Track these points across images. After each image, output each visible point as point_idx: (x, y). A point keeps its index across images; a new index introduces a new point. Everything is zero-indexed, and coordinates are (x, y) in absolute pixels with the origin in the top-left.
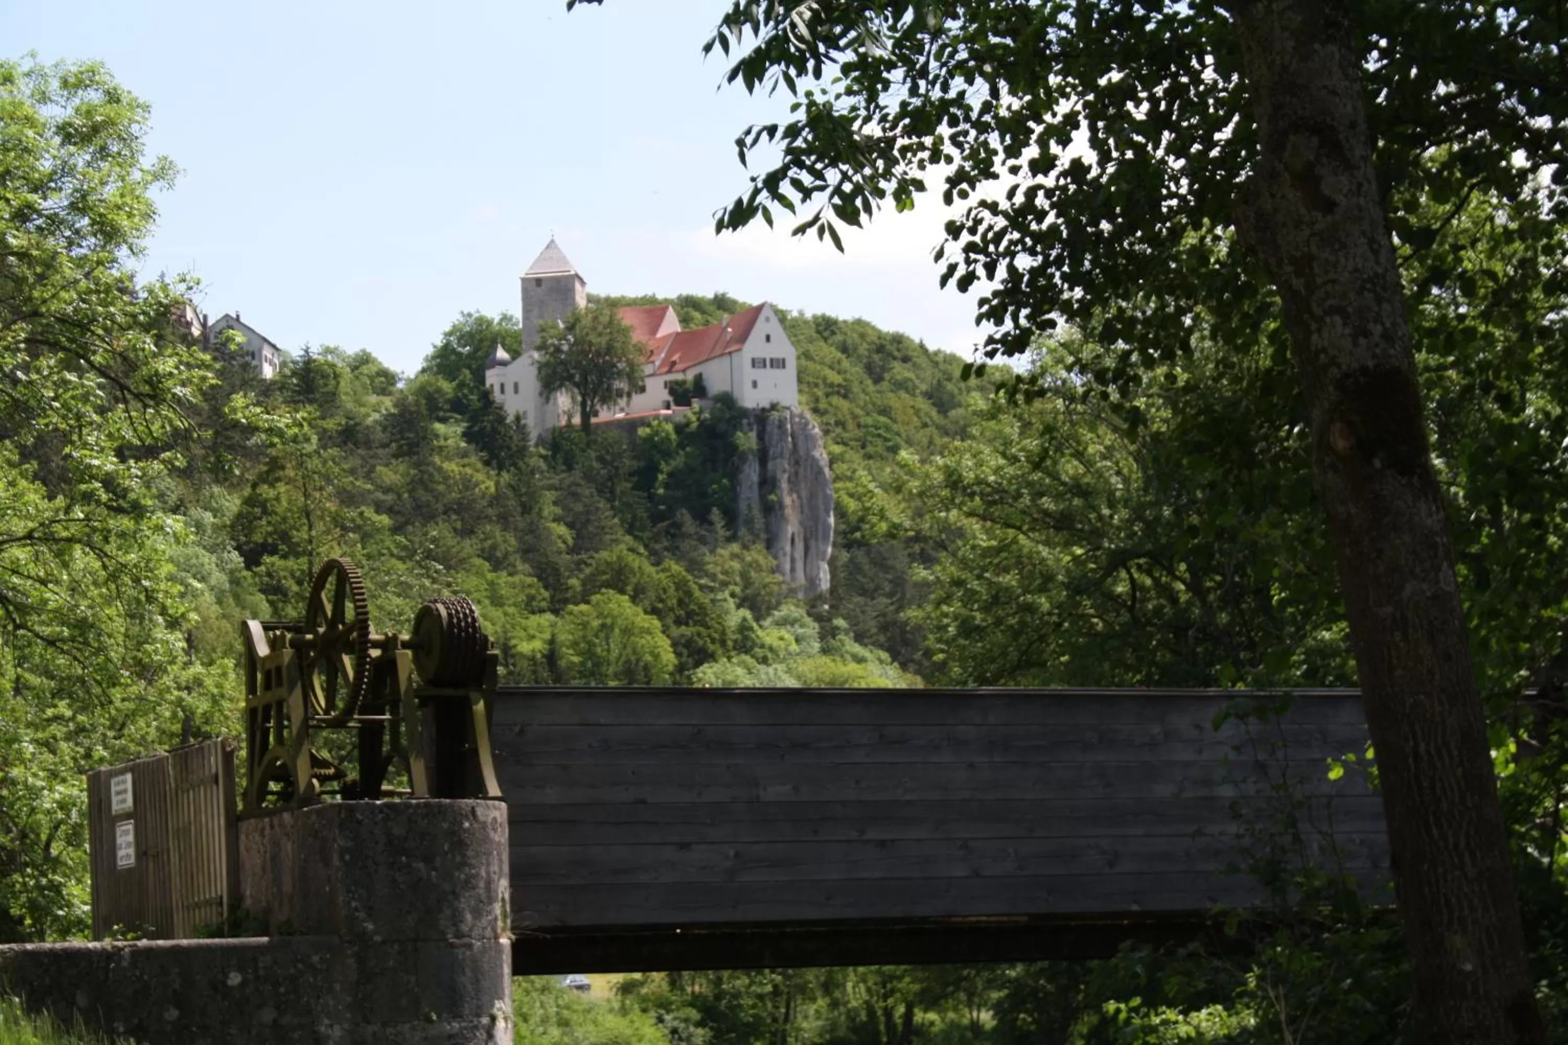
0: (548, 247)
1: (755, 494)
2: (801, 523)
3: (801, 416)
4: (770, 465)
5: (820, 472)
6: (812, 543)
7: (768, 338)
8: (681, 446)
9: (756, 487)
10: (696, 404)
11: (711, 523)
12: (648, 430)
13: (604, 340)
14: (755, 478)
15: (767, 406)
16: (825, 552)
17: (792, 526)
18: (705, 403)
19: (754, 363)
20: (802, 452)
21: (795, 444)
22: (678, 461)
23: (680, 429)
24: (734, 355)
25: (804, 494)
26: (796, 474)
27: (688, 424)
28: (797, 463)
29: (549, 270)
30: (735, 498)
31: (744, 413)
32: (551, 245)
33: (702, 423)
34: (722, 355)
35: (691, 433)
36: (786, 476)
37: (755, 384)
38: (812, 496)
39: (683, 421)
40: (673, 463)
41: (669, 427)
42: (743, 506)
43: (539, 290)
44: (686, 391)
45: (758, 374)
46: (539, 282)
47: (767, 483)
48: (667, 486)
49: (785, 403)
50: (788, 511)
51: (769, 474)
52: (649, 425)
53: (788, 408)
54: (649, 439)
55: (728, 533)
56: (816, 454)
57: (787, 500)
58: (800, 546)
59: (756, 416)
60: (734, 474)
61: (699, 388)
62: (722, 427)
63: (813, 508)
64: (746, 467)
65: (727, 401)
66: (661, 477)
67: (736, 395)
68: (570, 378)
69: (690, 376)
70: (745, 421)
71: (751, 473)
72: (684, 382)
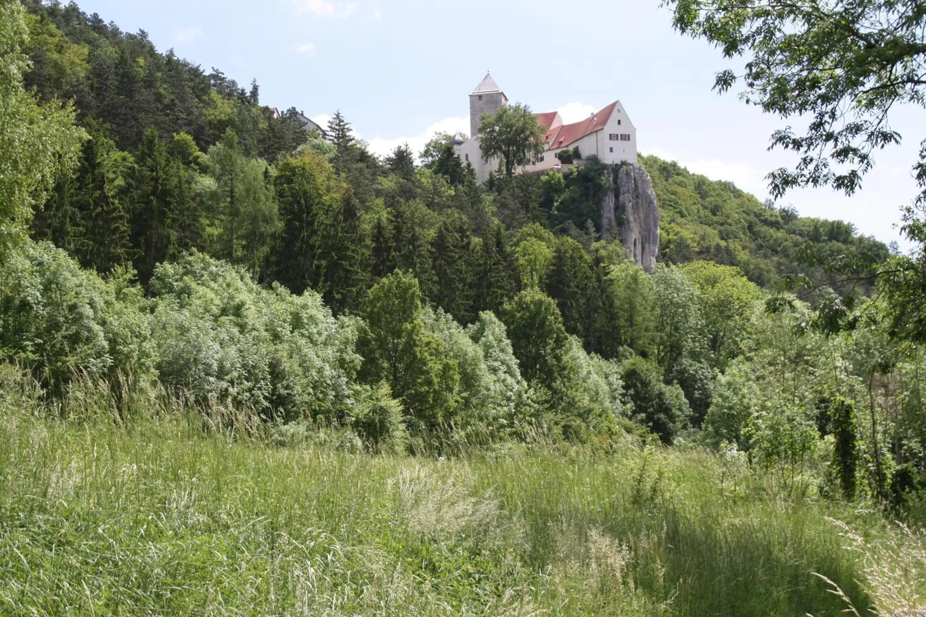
0: (486, 78)
1: (612, 216)
2: (640, 233)
3: (639, 169)
4: (621, 198)
5: (651, 202)
6: (647, 245)
7: (619, 122)
8: (567, 186)
9: (612, 211)
10: (575, 162)
11: (587, 229)
12: (547, 177)
13: (521, 124)
14: (612, 205)
15: (619, 163)
16: (654, 251)
17: (634, 235)
18: (580, 162)
19: (611, 137)
20: (640, 191)
21: (636, 186)
22: (565, 195)
23: (566, 176)
24: (599, 133)
25: (642, 215)
26: (637, 203)
27: (572, 173)
28: (637, 197)
29: (486, 90)
30: (600, 217)
31: (605, 166)
32: (487, 76)
33: (579, 173)
34: (591, 133)
35: (573, 179)
36: (631, 204)
37: (611, 150)
38: (647, 217)
39: (568, 171)
40: (563, 196)
41: (560, 175)
42: (605, 221)
43: (481, 102)
44: (569, 156)
45: (614, 144)
46: (480, 97)
47: (619, 208)
48: (558, 209)
49: (630, 161)
50: (632, 225)
51: (621, 203)
52: (547, 174)
53: (632, 165)
54: (548, 182)
55: (597, 235)
56: (649, 192)
57: (631, 219)
58: (639, 247)
59: (613, 169)
60: (599, 203)
61: (577, 154)
62: (592, 174)
63: (647, 224)
64: (607, 198)
65: (594, 159)
66: (556, 204)
67: (600, 157)
68: (500, 149)
69: (571, 148)
70: (606, 171)
71: (609, 202)
72: (567, 152)
